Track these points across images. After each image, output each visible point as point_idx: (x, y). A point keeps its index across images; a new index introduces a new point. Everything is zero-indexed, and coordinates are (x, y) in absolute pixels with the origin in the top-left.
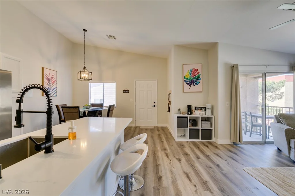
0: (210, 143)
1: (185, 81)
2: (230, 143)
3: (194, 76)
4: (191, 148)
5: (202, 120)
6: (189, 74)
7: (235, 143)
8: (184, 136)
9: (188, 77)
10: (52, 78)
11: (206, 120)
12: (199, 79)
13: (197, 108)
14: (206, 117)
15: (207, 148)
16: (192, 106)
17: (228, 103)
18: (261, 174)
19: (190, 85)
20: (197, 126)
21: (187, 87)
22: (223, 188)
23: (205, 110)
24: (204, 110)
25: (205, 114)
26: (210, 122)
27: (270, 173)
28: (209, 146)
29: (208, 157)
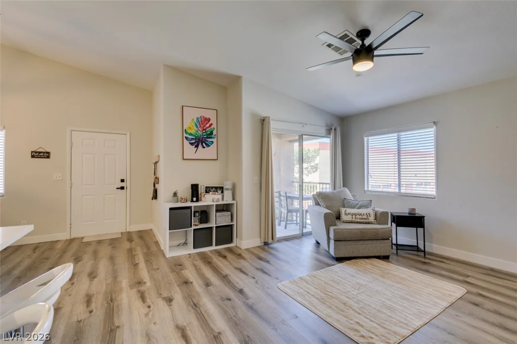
0: (230, 250)
1: (186, 138)
2: (259, 244)
3: (204, 129)
4: (195, 266)
5: (217, 211)
6: (194, 126)
7: (266, 244)
8: (185, 244)
9: (193, 131)
11: (225, 209)
12: (213, 136)
13: (208, 190)
14: (224, 204)
15: (224, 261)
16: (199, 186)
17: (257, 178)
18: (300, 288)
19: (197, 146)
20: (209, 222)
21: (190, 150)
22: (248, 337)
23: (222, 192)
24: (220, 192)
25: (223, 200)
26: (229, 213)
27: (310, 283)
28: (229, 255)
29: (225, 278)
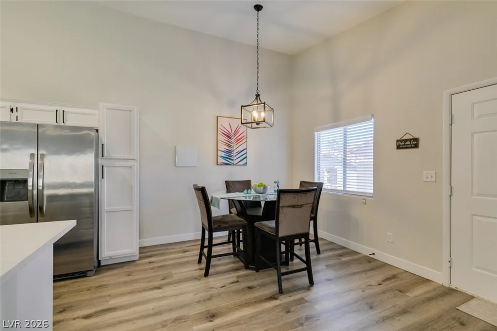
10: (235, 135)
